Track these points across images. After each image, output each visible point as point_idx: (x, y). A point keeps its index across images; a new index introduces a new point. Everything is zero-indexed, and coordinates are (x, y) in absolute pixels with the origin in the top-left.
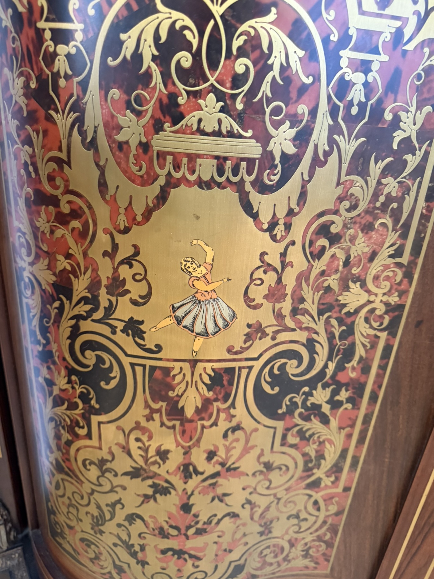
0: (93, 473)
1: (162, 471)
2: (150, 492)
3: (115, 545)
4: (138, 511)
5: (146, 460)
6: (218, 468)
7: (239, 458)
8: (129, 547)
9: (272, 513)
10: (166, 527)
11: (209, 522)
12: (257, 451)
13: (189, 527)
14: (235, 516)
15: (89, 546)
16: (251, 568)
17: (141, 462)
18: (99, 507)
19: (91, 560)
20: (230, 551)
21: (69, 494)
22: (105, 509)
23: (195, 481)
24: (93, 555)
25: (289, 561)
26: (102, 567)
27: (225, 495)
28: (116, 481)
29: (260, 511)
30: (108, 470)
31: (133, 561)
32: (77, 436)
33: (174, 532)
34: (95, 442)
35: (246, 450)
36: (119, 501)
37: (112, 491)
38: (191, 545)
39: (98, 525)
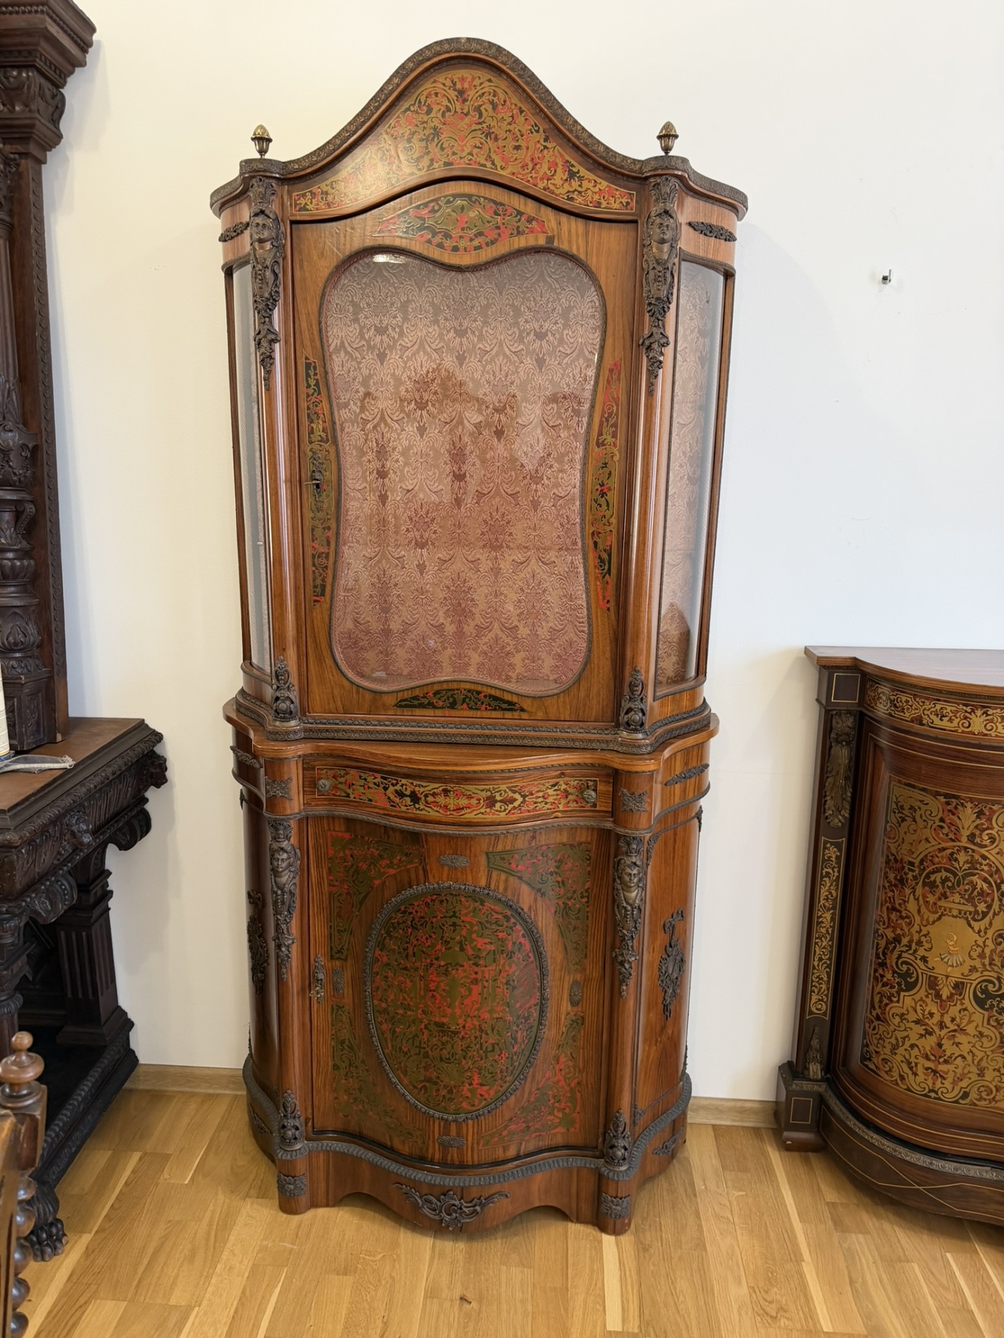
0: (897, 1019)
1: (930, 1023)
2: (923, 1032)
3: (902, 1062)
4: (916, 1042)
5: (923, 1015)
6: (956, 1027)
7: (967, 1025)
8: (909, 1063)
9: (984, 1064)
10: (929, 1054)
11: (950, 1057)
12: (975, 1024)
13: (940, 1057)
14: (964, 1057)
15: (886, 1063)
16: (973, 1095)
17: (921, 1016)
18: (897, 1039)
19: (886, 1072)
20: (961, 1080)
21: (881, 1032)
22: (900, 1040)
23: (944, 1031)
24: (887, 1069)
25: (996, 1102)
26: (892, 1077)
27: (959, 1043)
28: (908, 1025)
29: (978, 1059)
30: (905, 1019)
31: (910, 1073)
32: (892, 1001)
33: (933, 1058)
34: (900, 1005)
35: (970, 1022)
36: (907, 1036)
37: (905, 1030)
38: (942, 1068)
39: (894, 1049)
